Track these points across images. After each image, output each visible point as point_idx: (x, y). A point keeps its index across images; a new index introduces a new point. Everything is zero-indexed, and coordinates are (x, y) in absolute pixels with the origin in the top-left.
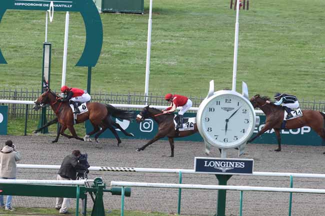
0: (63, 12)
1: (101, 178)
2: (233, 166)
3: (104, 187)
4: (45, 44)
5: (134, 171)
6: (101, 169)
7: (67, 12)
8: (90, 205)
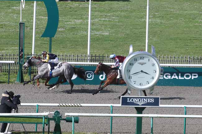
0: (33, 1)
1: (59, 111)
2: (146, 101)
3: (61, 117)
4: (20, 23)
5: (81, 106)
6: (59, 105)
7: (35, 1)
8: (52, 129)
